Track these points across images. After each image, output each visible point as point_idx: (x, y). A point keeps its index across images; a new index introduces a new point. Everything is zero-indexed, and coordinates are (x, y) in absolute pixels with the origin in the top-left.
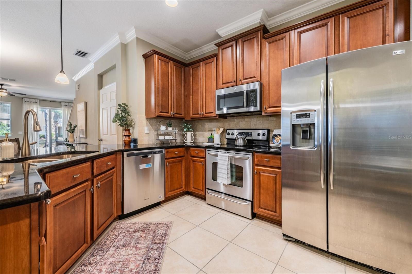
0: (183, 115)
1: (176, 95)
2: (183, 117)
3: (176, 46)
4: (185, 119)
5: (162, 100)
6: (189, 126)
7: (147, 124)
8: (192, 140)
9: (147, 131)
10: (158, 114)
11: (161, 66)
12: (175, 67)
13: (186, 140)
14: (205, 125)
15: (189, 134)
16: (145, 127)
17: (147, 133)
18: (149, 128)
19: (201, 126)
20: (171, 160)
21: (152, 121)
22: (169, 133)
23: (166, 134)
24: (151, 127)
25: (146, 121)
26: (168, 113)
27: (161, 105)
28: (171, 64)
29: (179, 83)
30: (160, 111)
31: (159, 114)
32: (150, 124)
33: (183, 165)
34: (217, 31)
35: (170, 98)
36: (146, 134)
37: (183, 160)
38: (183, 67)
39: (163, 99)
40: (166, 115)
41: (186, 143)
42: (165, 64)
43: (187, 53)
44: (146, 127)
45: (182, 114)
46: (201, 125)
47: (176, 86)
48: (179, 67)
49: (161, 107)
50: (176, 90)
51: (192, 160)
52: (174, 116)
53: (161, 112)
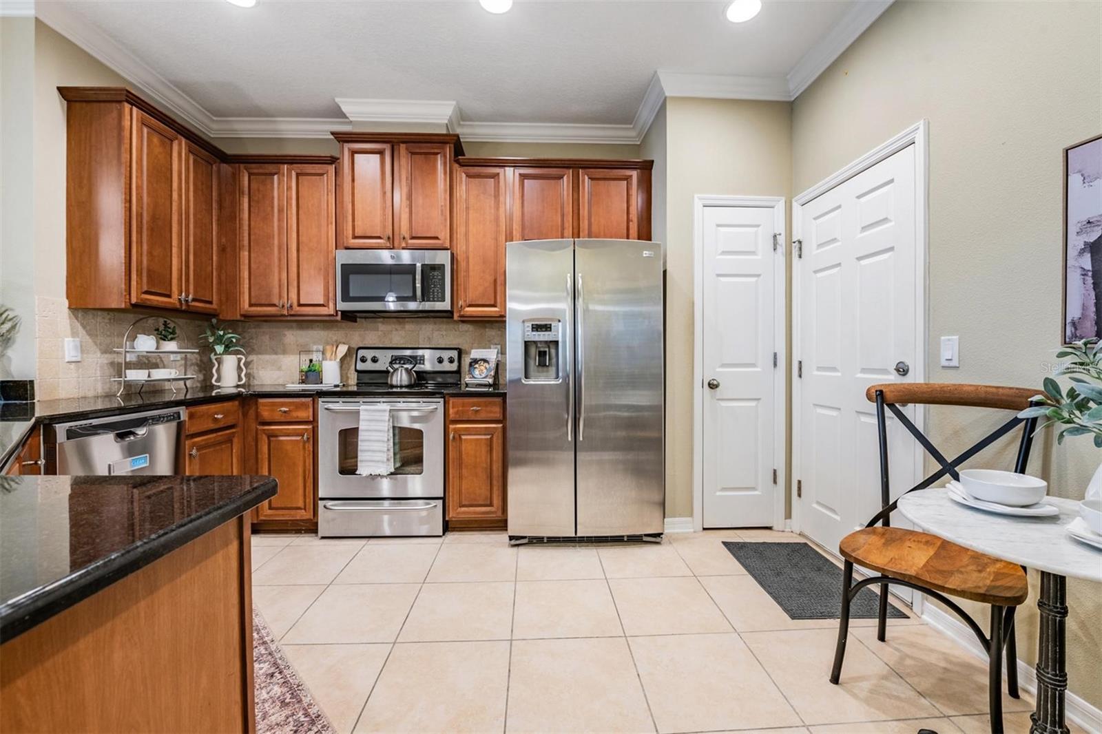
0: (214, 306)
1: (195, 242)
2: (215, 310)
3: (186, 89)
4: (221, 317)
5: (150, 253)
6: (233, 337)
7: (72, 328)
8: (240, 379)
9: (73, 353)
10: (137, 298)
11: (148, 146)
12: (192, 158)
13: (218, 380)
14: (285, 335)
15: (230, 362)
16: (66, 339)
17: (74, 359)
18: (81, 342)
19: (270, 338)
20: (203, 440)
21: (93, 318)
22: (154, 361)
23: (145, 363)
24: (90, 340)
25: (70, 318)
26: (169, 296)
27: (149, 271)
28: (180, 148)
29: (204, 207)
30: (144, 291)
31: (142, 300)
32: (84, 327)
33: (234, 451)
34: (337, 100)
35: (175, 250)
36: (68, 362)
37: (234, 437)
38: (215, 163)
39: (155, 253)
40: (162, 302)
41: (219, 387)
42: (163, 144)
43: (215, 118)
44: (71, 339)
45: (211, 303)
46: (267, 337)
47: (195, 215)
48: (204, 158)
49: (149, 276)
50: (195, 227)
51: (266, 434)
52: (188, 305)
53: (147, 292)
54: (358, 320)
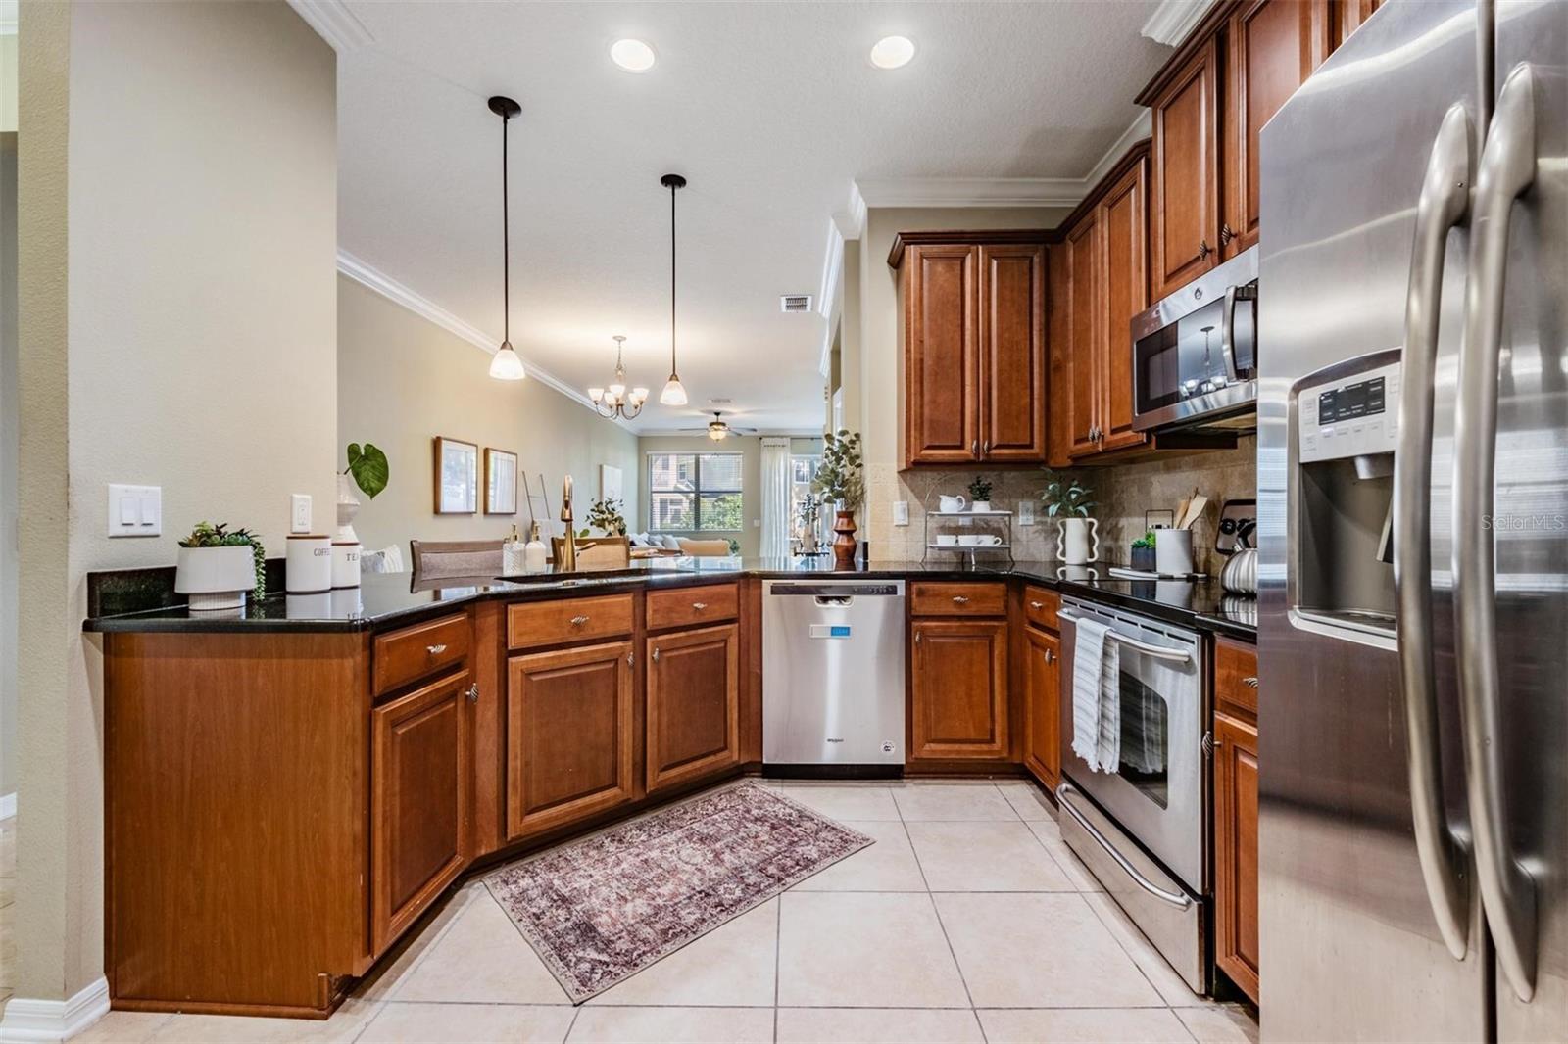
0: (1036, 450)
1: (1000, 372)
2: (1037, 455)
3: (1022, 170)
4: (1052, 464)
5: (933, 402)
6: (1074, 492)
7: (901, 492)
8: (1091, 555)
9: (901, 516)
10: (916, 455)
11: (930, 279)
12: (994, 263)
13: (1064, 554)
14: (1152, 483)
15: (1075, 528)
16: (895, 503)
17: (901, 523)
18: (908, 505)
19: (1139, 490)
21: (922, 480)
22: (995, 525)
23: (983, 528)
24: (919, 503)
25: (899, 482)
26: (962, 447)
27: (931, 421)
28: (975, 260)
29: (1015, 320)
30: (925, 446)
31: (922, 456)
32: (913, 490)
33: (996, 653)
34: (1144, 32)
35: (968, 389)
36: (897, 526)
37: (995, 632)
38: (1036, 251)
39: (940, 399)
40: (949, 456)
42: (950, 268)
43: (1085, 180)
44: (899, 503)
45: (1031, 446)
46: (1136, 488)
47: (999, 336)
48: (1020, 254)
49: (932, 428)
50: (999, 352)
51: (1031, 640)
52: (988, 455)
53: (929, 447)
54: (1239, 440)
